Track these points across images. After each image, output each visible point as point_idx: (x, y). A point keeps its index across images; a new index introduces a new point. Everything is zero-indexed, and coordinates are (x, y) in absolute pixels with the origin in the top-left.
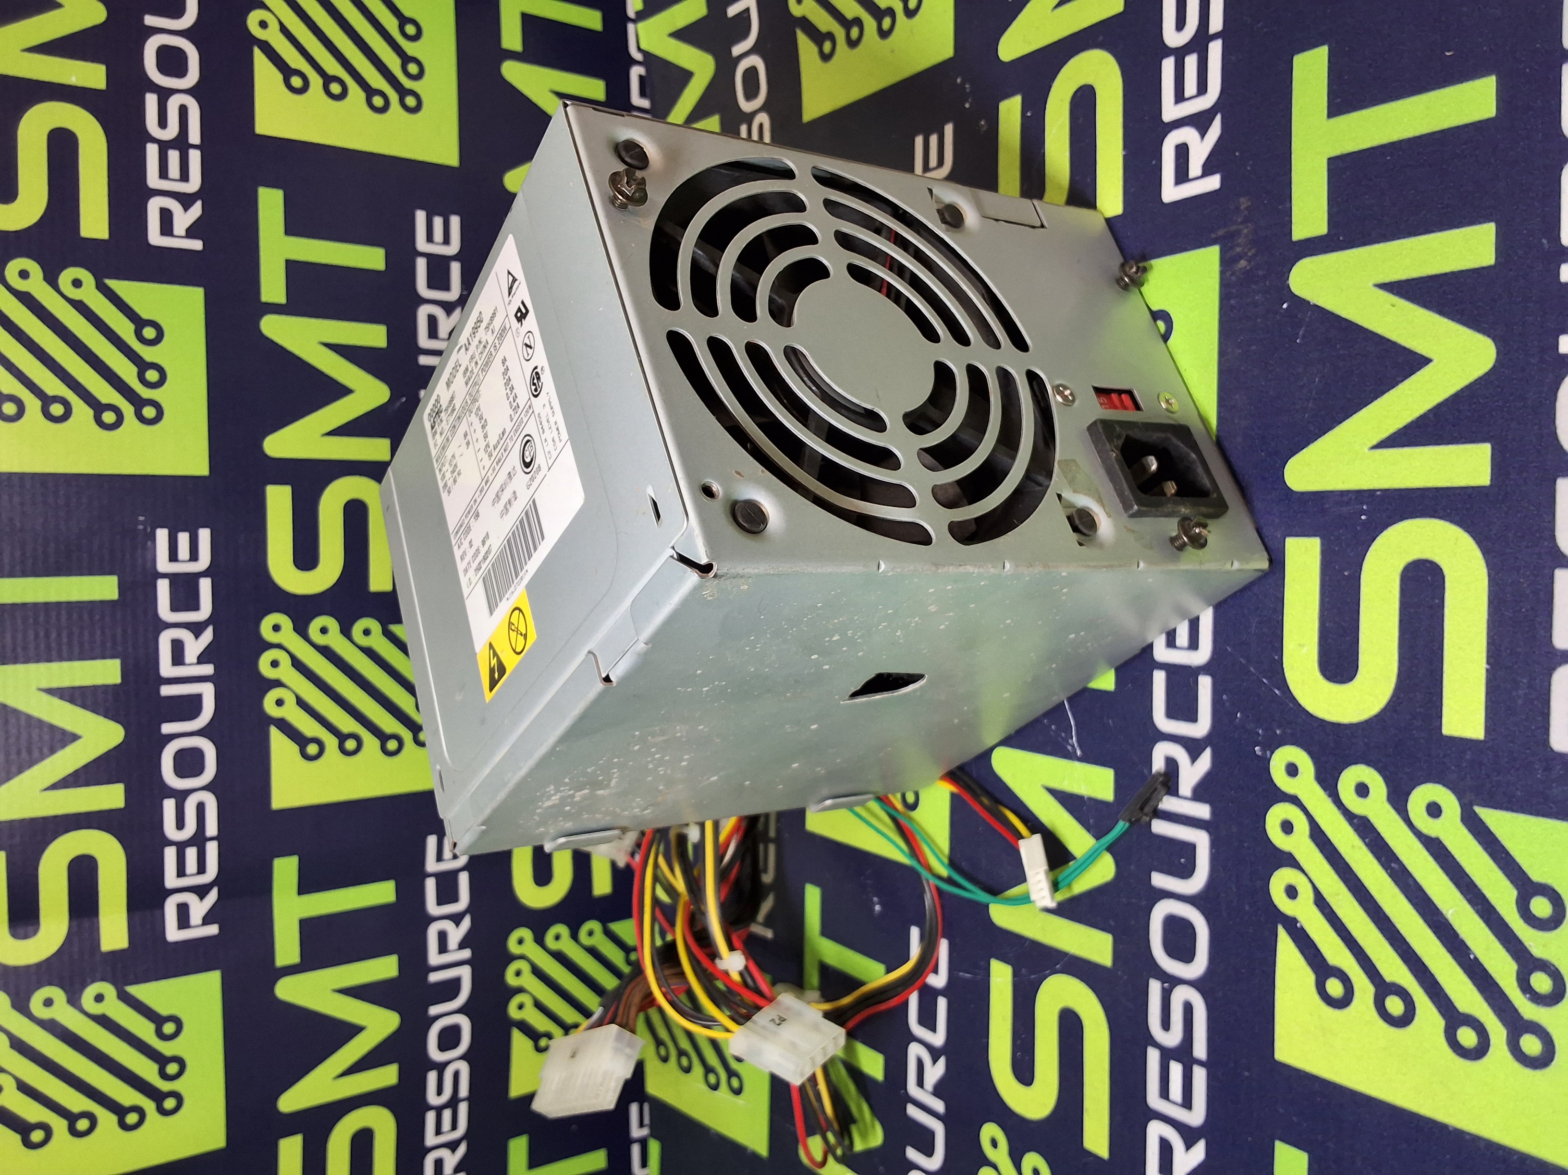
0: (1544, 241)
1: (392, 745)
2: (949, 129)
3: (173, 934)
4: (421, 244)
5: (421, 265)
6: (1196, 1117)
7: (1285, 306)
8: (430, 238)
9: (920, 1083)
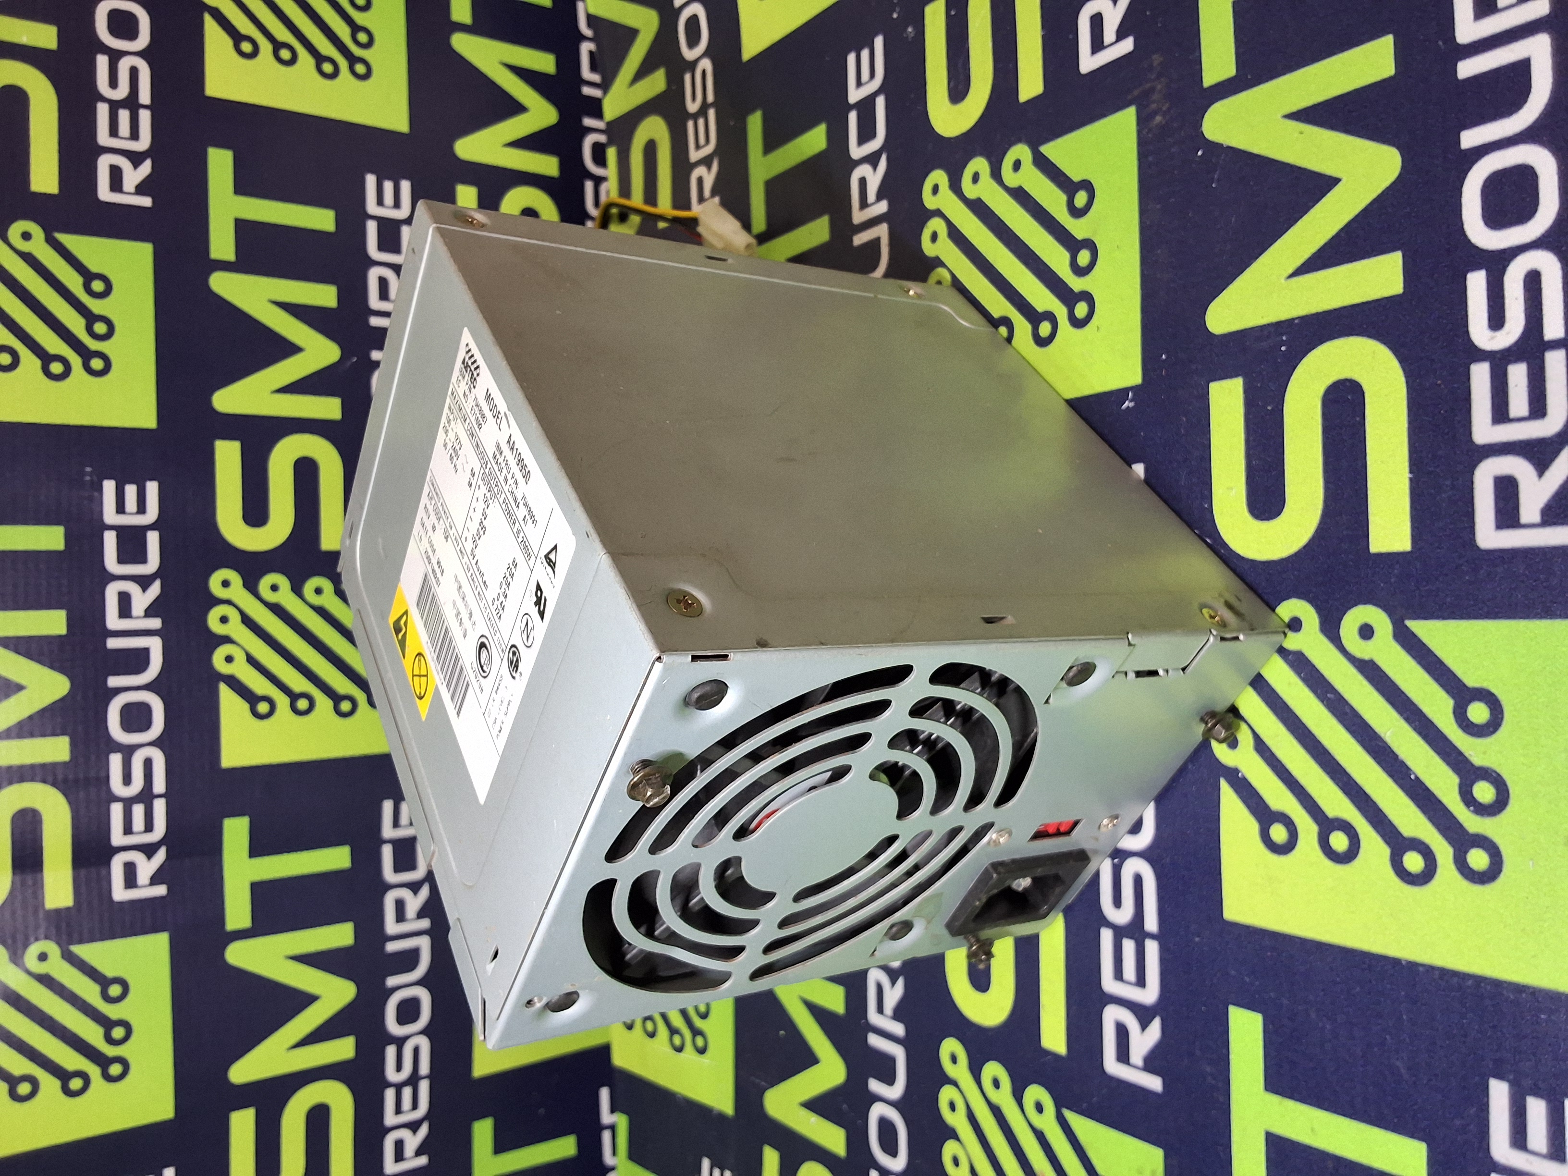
0: (1440, 43)
1: (346, 706)
2: (879, 42)
3: (120, 893)
4: (372, 207)
5: (372, 228)
6: (1150, 995)
7: (1200, 153)
8: (380, 202)
9: (880, 1009)
